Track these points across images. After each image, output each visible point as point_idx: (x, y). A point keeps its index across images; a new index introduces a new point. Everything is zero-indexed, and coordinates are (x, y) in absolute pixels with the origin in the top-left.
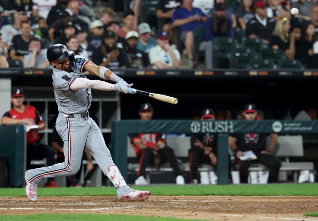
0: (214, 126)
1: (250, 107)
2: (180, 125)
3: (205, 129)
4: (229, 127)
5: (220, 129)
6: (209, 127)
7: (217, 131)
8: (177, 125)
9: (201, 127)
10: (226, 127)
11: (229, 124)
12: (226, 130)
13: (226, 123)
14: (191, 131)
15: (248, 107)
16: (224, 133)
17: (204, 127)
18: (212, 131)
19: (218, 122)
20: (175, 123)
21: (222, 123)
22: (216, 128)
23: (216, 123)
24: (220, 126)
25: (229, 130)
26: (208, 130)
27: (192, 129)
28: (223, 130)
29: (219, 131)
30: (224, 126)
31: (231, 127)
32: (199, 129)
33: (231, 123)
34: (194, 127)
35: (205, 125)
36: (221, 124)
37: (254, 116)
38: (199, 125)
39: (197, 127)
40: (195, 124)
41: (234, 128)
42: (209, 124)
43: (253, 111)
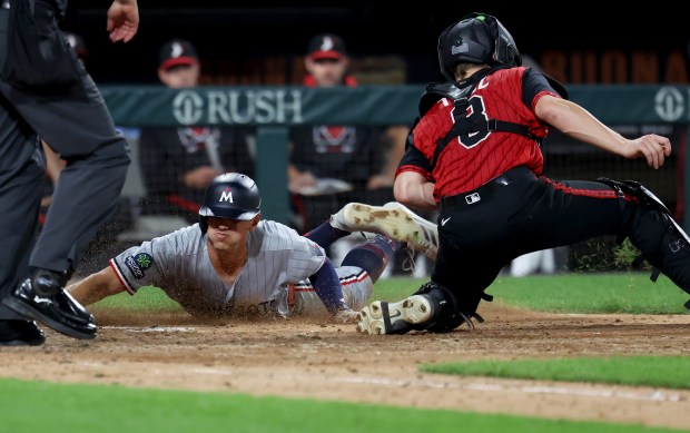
0: (243, 105)
1: (327, 44)
2: (142, 101)
3: (218, 114)
4: (289, 107)
5: (263, 113)
6: (227, 108)
7: (253, 120)
8: (131, 101)
9: (205, 107)
10: (281, 106)
11: (288, 99)
12: (281, 118)
13: (280, 95)
14: (174, 119)
15: (321, 43)
16: (274, 124)
17: (213, 108)
18: (237, 119)
19: (255, 91)
20: (127, 96)
21: (269, 94)
22: (251, 110)
23: (250, 95)
24: (262, 105)
25: (289, 115)
26: (225, 117)
27: (177, 114)
28: (270, 118)
29: (260, 119)
30: (274, 103)
31: (297, 106)
32: (198, 114)
33: (296, 94)
34: (182, 108)
35: (218, 101)
36: (264, 99)
37: (337, 69)
38: (198, 102)
39: (194, 108)
40: (188, 97)
41: (305, 110)
42: (229, 99)
43: (334, 55)
